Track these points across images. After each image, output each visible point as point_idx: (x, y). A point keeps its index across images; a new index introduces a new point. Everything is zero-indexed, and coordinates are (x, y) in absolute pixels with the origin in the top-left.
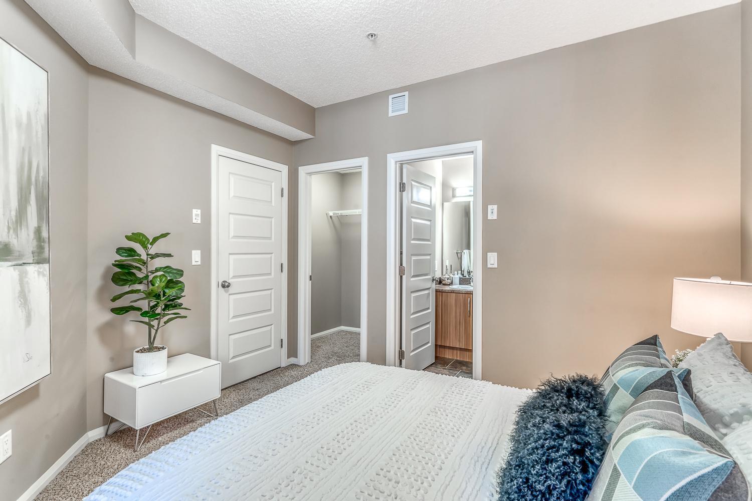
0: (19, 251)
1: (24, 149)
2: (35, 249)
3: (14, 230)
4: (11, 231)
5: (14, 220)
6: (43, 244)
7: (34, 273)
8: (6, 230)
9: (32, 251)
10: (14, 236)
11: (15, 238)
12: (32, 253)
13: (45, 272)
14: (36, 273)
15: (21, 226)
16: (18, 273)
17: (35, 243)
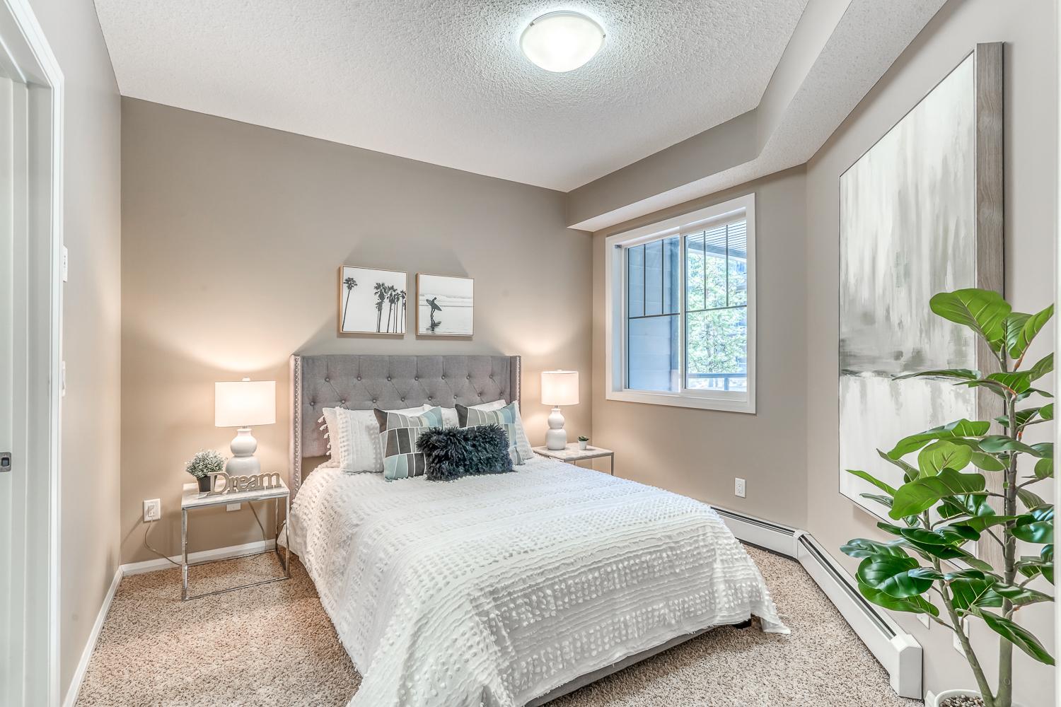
0: (932, 360)
1: (938, 217)
2: (952, 357)
3: (926, 331)
4: (923, 335)
5: (926, 319)
6: (964, 348)
7: (950, 393)
8: (918, 334)
9: (948, 361)
10: (926, 341)
11: (927, 343)
12: (948, 363)
13: (967, 396)
14: (953, 393)
15: (934, 326)
16: (930, 389)
17: (952, 347)
